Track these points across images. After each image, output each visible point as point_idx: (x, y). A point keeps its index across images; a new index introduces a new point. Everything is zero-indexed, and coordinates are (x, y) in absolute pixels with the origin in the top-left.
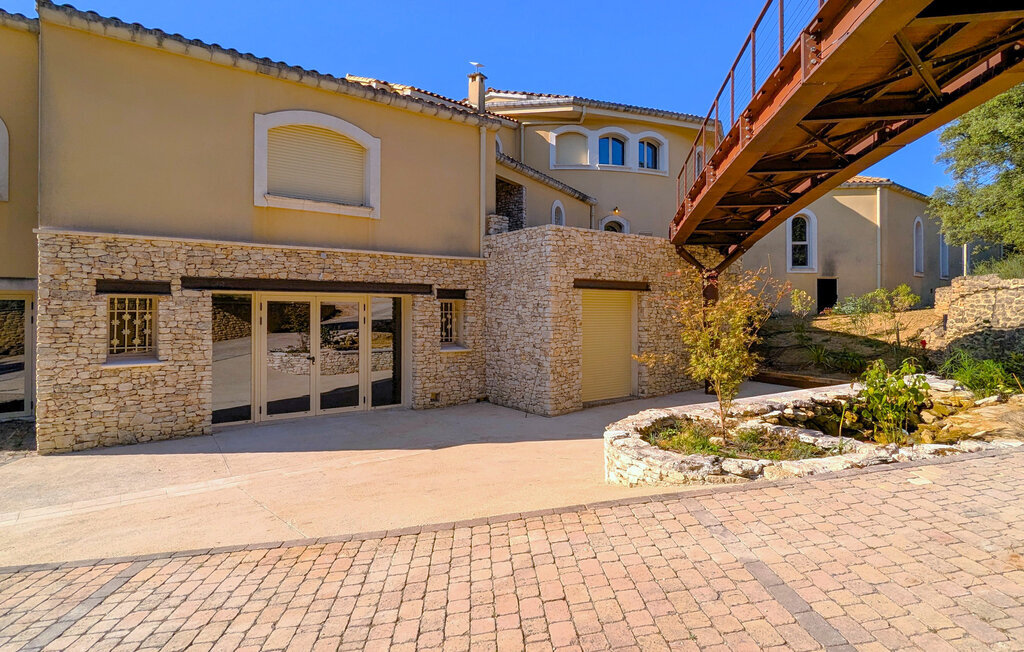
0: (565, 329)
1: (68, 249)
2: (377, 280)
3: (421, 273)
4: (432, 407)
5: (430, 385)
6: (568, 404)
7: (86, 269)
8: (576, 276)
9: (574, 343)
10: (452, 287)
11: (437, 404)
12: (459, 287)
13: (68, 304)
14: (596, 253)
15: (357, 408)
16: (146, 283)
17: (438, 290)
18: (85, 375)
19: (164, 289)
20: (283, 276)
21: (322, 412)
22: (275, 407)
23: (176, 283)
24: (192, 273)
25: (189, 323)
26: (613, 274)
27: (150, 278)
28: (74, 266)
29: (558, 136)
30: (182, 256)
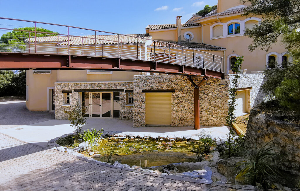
0: (139, 104)
1: (58, 86)
2: (110, 88)
3: (121, 86)
4: (124, 120)
5: (123, 114)
6: (140, 125)
7: (60, 89)
8: (143, 89)
9: (142, 108)
10: (129, 89)
11: (125, 119)
12: (131, 89)
13: (58, 95)
14: (150, 82)
15: (110, 117)
16: (68, 91)
17: (125, 90)
18: (60, 107)
19: (71, 92)
20: (90, 89)
21: (102, 117)
22: (93, 115)
23: (73, 91)
24: (75, 89)
25: (74, 98)
26: (158, 88)
27: (69, 90)
28: (59, 88)
29: (214, 27)
30: (73, 86)
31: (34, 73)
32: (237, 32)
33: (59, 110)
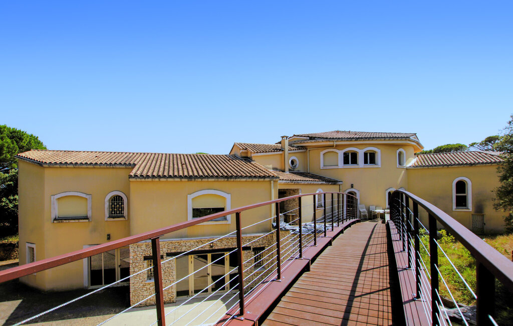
1: (136, 248)
2: (229, 247)
3: (246, 243)
7: (141, 253)
10: (259, 246)
12: (262, 246)
13: (137, 264)
17: (253, 248)
18: (142, 285)
19: (161, 257)
23: (165, 255)
24: (169, 251)
25: (169, 267)
28: (138, 253)
29: (324, 154)
30: (166, 247)
31: (55, 222)
32: (354, 161)
33: (139, 291)
